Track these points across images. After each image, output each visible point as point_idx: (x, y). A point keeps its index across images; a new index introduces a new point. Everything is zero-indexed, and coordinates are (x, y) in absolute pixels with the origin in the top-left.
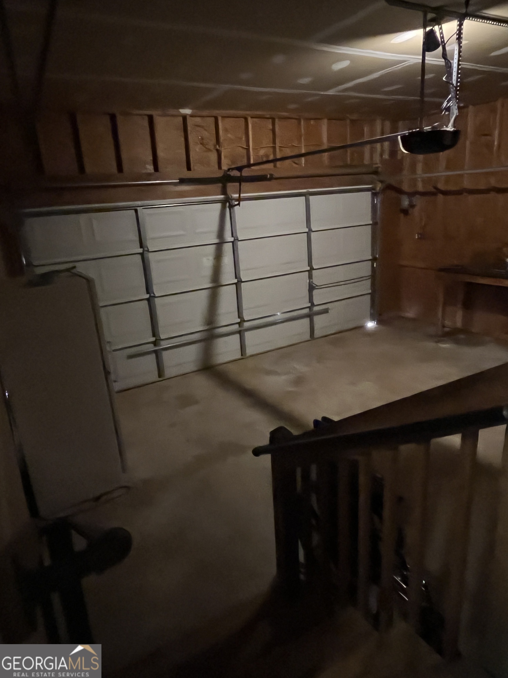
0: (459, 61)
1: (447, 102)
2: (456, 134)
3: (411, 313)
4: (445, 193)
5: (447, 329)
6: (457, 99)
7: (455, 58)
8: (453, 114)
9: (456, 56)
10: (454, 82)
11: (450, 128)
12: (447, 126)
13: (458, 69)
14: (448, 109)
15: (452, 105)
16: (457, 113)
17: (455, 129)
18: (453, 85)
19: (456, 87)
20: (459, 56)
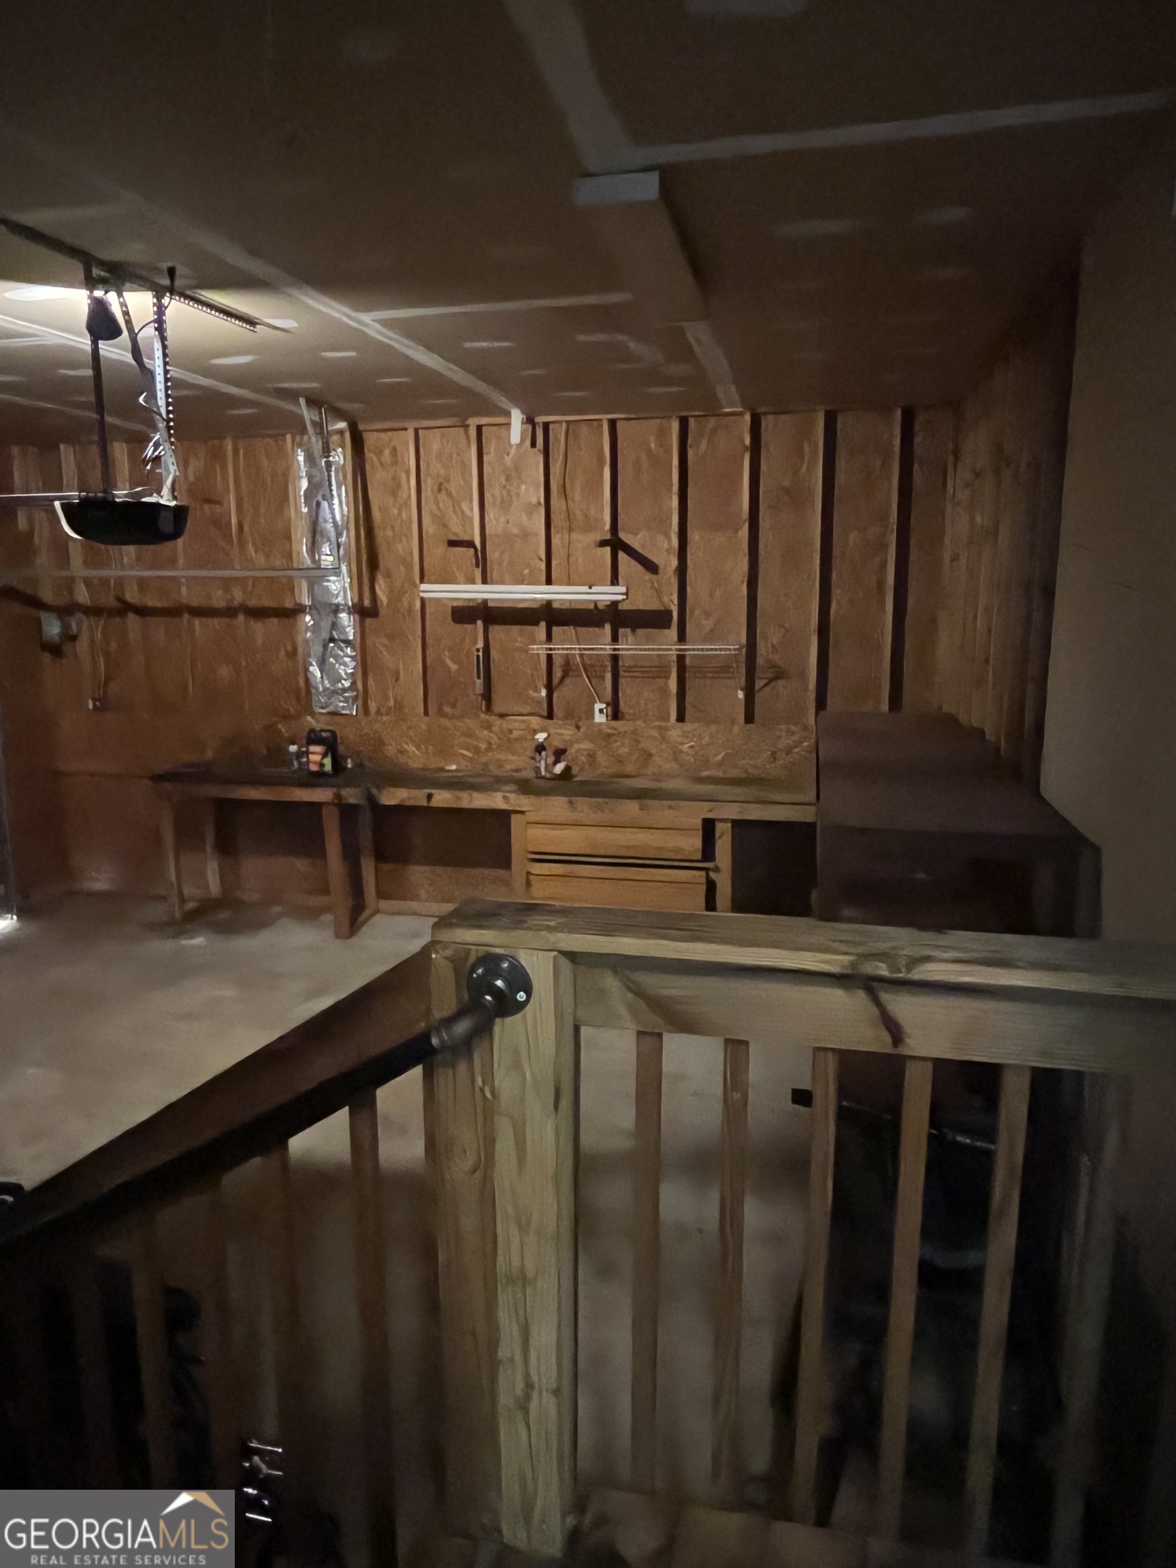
0: (166, 364)
1: (153, 448)
2: (180, 513)
3: (100, 880)
4: (142, 611)
5: (191, 905)
6: (172, 443)
7: (156, 356)
8: (169, 473)
9: (158, 354)
10: (163, 411)
11: (165, 499)
12: (159, 492)
13: (167, 380)
14: (157, 460)
15: (164, 455)
16: (175, 471)
17: (178, 504)
18: (160, 415)
19: (168, 420)
20: (165, 355)
